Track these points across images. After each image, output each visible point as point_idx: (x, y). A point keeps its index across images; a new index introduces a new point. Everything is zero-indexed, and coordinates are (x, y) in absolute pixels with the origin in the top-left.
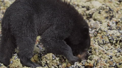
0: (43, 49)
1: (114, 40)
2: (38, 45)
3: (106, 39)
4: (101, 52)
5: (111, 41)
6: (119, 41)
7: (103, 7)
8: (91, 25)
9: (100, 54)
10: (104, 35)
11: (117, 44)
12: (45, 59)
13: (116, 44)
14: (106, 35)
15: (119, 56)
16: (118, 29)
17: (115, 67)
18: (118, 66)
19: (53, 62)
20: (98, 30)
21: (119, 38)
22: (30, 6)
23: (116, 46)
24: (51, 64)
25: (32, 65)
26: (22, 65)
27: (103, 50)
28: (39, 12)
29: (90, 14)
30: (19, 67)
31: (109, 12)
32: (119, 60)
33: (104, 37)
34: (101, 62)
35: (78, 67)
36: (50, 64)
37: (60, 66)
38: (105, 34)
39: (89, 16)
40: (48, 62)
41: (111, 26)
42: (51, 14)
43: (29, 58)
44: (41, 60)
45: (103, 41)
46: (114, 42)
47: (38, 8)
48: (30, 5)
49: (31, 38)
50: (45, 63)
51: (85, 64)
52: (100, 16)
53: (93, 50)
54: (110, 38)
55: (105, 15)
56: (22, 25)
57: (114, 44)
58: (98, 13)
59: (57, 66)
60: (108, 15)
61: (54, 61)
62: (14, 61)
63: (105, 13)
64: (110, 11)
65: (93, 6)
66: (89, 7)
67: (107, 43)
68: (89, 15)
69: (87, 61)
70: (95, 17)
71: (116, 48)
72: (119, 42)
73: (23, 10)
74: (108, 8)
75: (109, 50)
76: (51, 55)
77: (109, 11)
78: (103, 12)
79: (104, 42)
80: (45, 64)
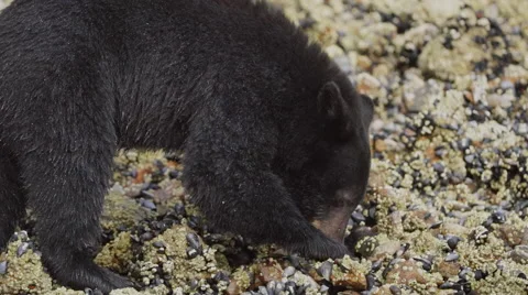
0: (155, 210)
1: (483, 166)
2: (147, 189)
3: (456, 163)
4: (414, 220)
5: (473, 171)
6: (508, 170)
7: (465, 20)
8: (404, 100)
9: (411, 231)
10: (444, 144)
11: (500, 184)
12: (154, 251)
13: (494, 185)
14: (455, 145)
15: (485, 240)
16: (516, 118)
17: (459, 289)
18: (474, 284)
19: (189, 268)
20: (418, 123)
21: (508, 156)
22: (86, 21)
23: (495, 191)
24: (182, 276)
25: (96, 280)
26: (50, 279)
27: (425, 213)
28: (125, 48)
29: (410, 51)
30: (35, 290)
31: (489, 43)
32: (486, 256)
33: (445, 152)
34: (402, 265)
35: (297, 288)
36: (178, 276)
37: (222, 285)
38: (449, 140)
39: (403, 59)
40: (168, 266)
41: (480, 102)
42: (180, 55)
43: (80, 249)
44: (141, 258)
45: (439, 173)
46: (487, 175)
47: (121, 30)
48: (84, 15)
49: (89, 162)
50: (155, 270)
51: (331, 274)
52: (453, 58)
53: (380, 214)
54: (470, 159)
55: (474, 54)
56: (44, 100)
57: (485, 186)
58: (439, 46)
59: (208, 286)
60: (488, 56)
61: (193, 262)
62: (15, 261)
63: (473, 43)
64: (496, 35)
65: (427, 13)
66: (410, 17)
67: (455, 179)
68: (406, 52)
69: (339, 260)
70: (427, 62)
71: (495, 204)
72: (505, 174)
73: (53, 38)
74: (484, 22)
75: (456, 213)
76: (183, 235)
77: (490, 35)
78: (463, 41)
79: (443, 175)
80: (154, 274)
